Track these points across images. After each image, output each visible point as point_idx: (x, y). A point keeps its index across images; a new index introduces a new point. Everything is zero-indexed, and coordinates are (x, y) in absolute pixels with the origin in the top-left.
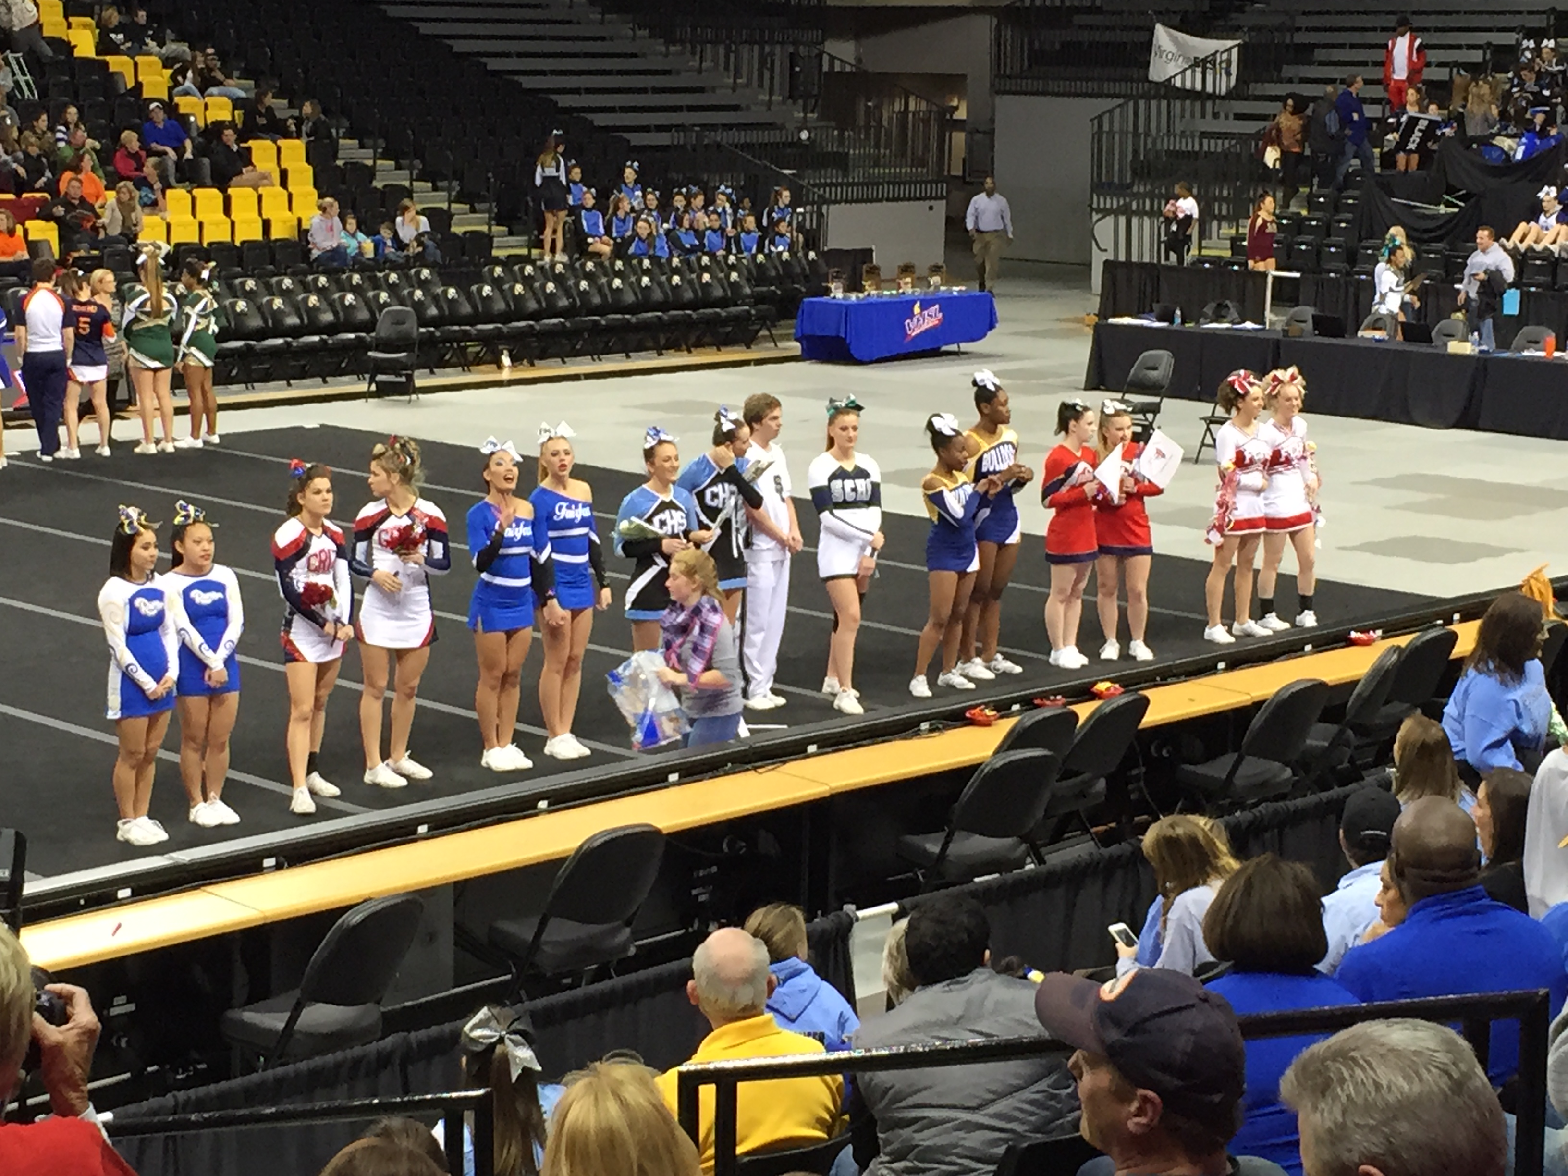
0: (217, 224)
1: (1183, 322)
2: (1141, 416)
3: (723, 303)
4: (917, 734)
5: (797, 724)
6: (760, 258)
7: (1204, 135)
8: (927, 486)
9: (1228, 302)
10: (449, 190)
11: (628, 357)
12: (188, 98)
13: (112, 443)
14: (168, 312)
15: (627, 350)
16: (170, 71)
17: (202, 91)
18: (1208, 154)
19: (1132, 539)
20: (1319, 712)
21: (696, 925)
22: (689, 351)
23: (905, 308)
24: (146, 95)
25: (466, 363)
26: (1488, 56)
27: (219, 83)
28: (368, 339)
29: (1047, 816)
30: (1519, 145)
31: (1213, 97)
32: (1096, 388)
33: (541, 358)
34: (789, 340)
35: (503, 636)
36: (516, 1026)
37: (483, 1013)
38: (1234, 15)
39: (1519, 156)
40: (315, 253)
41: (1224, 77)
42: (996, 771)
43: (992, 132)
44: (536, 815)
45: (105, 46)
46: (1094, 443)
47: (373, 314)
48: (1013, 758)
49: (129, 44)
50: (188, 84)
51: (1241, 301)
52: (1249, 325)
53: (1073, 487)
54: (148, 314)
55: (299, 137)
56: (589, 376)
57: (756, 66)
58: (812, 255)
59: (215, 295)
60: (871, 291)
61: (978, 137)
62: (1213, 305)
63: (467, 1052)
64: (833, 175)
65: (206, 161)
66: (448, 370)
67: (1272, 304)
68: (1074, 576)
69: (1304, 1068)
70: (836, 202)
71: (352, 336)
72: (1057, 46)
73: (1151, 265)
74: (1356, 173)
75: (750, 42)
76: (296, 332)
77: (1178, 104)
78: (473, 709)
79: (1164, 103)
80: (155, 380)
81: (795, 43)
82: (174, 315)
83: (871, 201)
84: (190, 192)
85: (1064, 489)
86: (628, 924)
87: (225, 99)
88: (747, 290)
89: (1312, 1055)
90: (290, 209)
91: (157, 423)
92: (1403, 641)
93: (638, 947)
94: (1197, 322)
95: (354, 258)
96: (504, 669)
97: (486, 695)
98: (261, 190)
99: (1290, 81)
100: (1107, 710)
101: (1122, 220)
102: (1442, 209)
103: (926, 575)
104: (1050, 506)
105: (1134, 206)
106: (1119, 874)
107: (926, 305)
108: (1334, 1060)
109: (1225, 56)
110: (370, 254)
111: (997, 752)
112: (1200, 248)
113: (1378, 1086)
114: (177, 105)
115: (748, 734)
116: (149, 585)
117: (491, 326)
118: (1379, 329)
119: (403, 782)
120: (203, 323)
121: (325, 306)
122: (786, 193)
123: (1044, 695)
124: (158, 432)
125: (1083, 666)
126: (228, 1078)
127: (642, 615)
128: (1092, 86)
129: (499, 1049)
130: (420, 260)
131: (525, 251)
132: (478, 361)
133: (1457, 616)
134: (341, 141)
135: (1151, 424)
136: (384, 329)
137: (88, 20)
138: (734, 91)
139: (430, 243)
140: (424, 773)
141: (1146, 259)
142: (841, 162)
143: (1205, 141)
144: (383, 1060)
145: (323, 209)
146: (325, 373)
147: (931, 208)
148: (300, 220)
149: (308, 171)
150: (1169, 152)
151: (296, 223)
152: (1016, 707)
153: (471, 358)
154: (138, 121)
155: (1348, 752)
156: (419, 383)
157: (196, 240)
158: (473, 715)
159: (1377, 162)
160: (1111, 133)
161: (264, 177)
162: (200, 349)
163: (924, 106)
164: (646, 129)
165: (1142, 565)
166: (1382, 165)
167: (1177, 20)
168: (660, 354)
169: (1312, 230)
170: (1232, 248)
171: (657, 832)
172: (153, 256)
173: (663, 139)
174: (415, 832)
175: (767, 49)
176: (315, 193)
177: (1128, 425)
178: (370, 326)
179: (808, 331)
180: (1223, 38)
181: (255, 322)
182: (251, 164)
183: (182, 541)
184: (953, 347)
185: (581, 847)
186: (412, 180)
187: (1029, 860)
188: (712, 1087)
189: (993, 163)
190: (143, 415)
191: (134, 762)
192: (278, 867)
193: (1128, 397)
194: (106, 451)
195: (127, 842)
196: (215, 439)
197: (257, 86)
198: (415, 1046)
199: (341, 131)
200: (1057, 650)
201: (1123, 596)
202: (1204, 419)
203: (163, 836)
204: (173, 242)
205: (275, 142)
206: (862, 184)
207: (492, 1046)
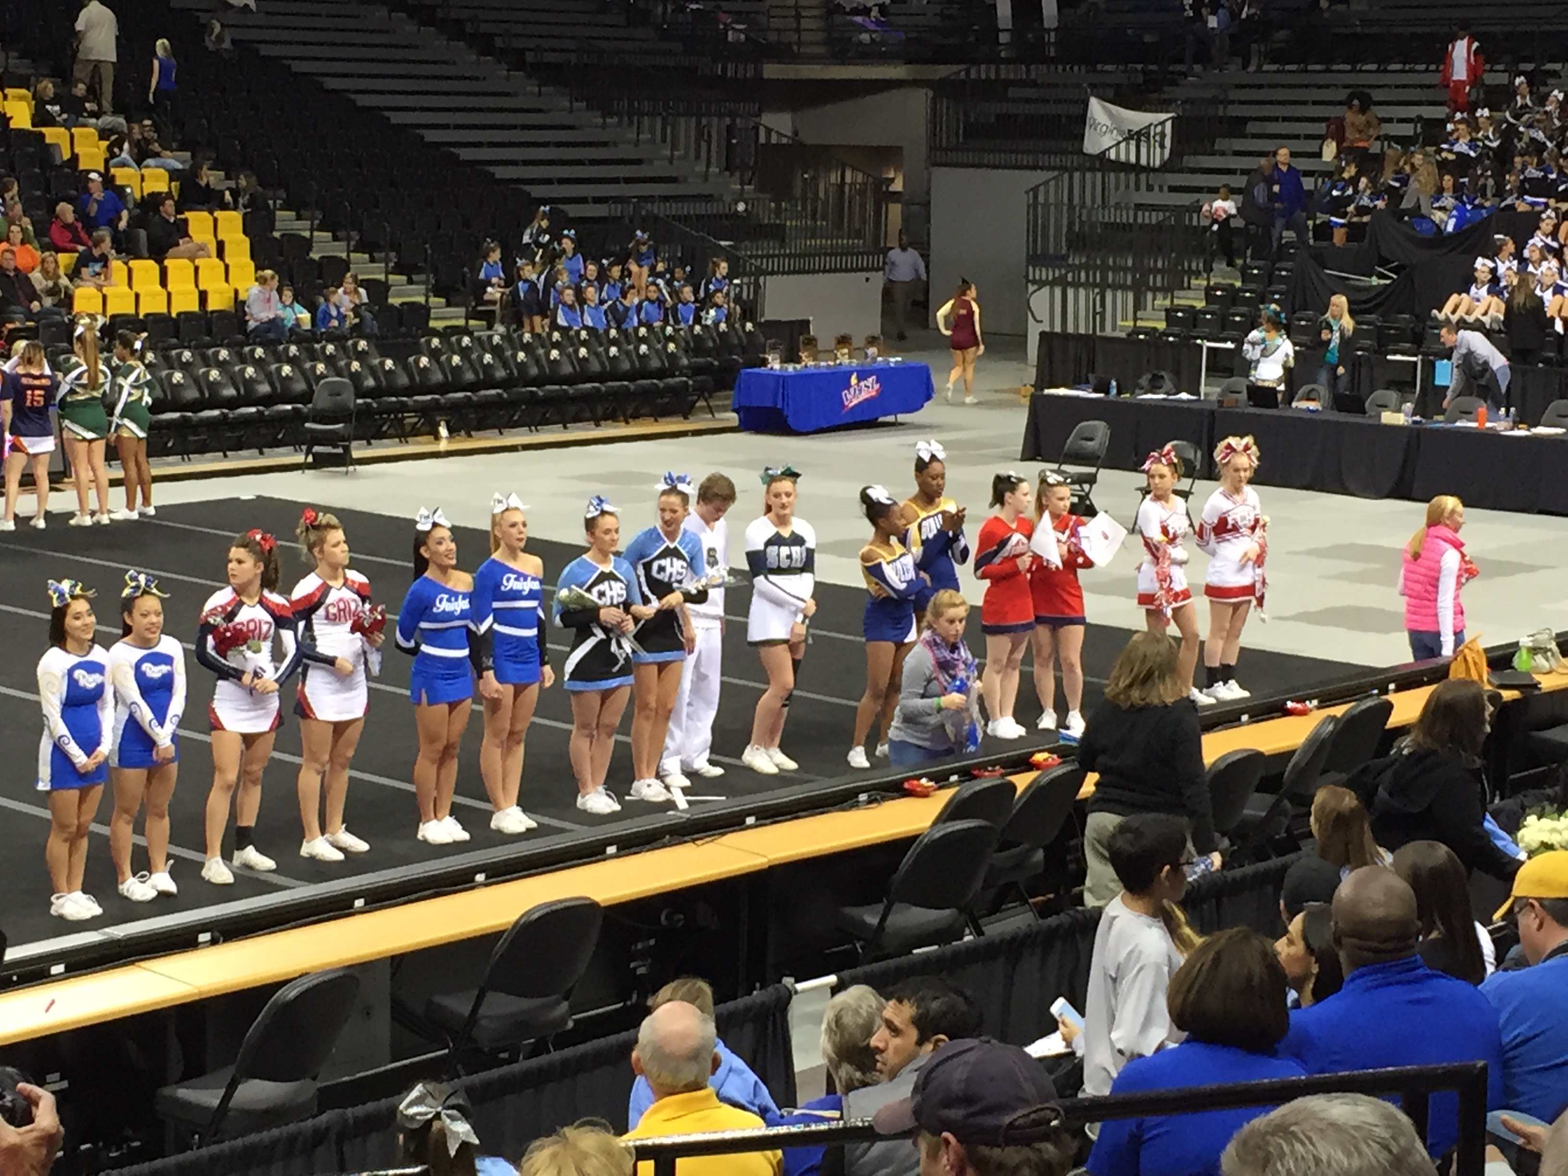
0: (153, 295)
1: (1119, 393)
2: (1077, 487)
3: (661, 374)
4: (856, 805)
5: (734, 796)
6: (697, 328)
7: (1139, 207)
8: (865, 558)
9: (1163, 373)
10: (386, 261)
11: (565, 427)
12: (126, 169)
13: (48, 515)
14: (103, 384)
15: (565, 422)
16: (106, 143)
17: (139, 163)
18: (1142, 226)
19: (1067, 610)
20: (1256, 782)
21: (635, 997)
22: (627, 423)
23: (841, 379)
24: (82, 167)
25: (403, 434)
26: (1419, 130)
27: (157, 155)
28: (305, 410)
29: (987, 885)
30: (1450, 217)
31: (1148, 169)
32: (1033, 459)
33: (479, 430)
34: (725, 411)
35: (445, 707)
36: (453, 1101)
37: (418, 1090)
38: (1166, 88)
39: (1450, 228)
40: (252, 324)
41: (1158, 150)
42: (934, 841)
43: (927, 205)
44: (472, 888)
45: (41, 118)
46: (1030, 511)
47: (310, 385)
48: (950, 830)
49: (65, 116)
50: (125, 155)
51: (1177, 373)
52: (1184, 396)
53: (1006, 559)
54: (84, 386)
55: (235, 209)
56: (527, 447)
57: (693, 138)
58: (749, 326)
59: (149, 366)
60: (808, 362)
61: (914, 208)
62: (1149, 376)
63: (402, 1129)
64: (771, 247)
65: (143, 233)
66: (385, 441)
67: (1207, 376)
68: (1010, 646)
69: (1245, 1143)
70: (772, 273)
71: (289, 407)
72: (993, 119)
73: (1086, 337)
74: (1290, 245)
75: (687, 114)
76: (232, 403)
77: (1112, 175)
78: (411, 781)
79: (1099, 175)
80: (90, 452)
81: (733, 115)
82: (107, 387)
83: (808, 272)
84: (126, 263)
85: (997, 560)
86: (566, 998)
87: (162, 171)
88: (685, 361)
89: (1252, 1131)
90: (227, 280)
91: (92, 494)
92: (1339, 711)
93: (576, 1022)
94: (1132, 393)
95: (291, 330)
96: (445, 742)
97: (424, 768)
98: (197, 262)
99: (1223, 154)
100: (1046, 779)
101: (1058, 292)
102: (1375, 281)
103: (864, 644)
104: (983, 577)
105: (1070, 277)
106: (1058, 945)
107: (863, 375)
108: (1273, 1134)
109: (1159, 129)
110: (307, 325)
111: (935, 823)
112: (1135, 319)
113: (1317, 1161)
114: (113, 177)
115: (686, 806)
116: (89, 658)
117: (429, 397)
118: (1313, 400)
119: (339, 856)
120: (137, 394)
121: (262, 377)
122: (724, 265)
123: (983, 766)
124: (93, 504)
125: (1021, 737)
126: (164, 1157)
127: (579, 686)
128: (1026, 159)
129: (436, 1125)
130: (358, 331)
131: (461, 322)
132: (415, 432)
133: (1392, 686)
134: (278, 213)
135: (1088, 494)
136: (322, 400)
137: (23, 91)
138: (671, 163)
139: (368, 315)
140: (361, 846)
141: (1082, 331)
142: (777, 233)
143: (1140, 213)
144: (319, 1137)
145: (262, 281)
146: (262, 445)
147: (867, 280)
148: (236, 292)
149: (245, 243)
150: (1106, 225)
151: (232, 295)
152: (954, 778)
153: (408, 429)
154: (73, 192)
155: (1285, 822)
156: (356, 454)
157: (133, 311)
158: (412, 788)
159: (1311, 234)
160: (1047, 205)
161: (202, 248)
162: (133, 420)
163: (860, 178)
164: (583, 200)
165: (1076, 635)
166: (1315, 238)
167: (1111, 93)
168: (598, 425)
169: (1247, 302)
170: (1167, 320)
171: (593, 906)
172: (89, 328)
173: (601, 211)
174: (351, 906)
175: (704, 121)
176: (252, 264)
177: (1065, 496)
178: (306, 397)
179: (745, 403)
180: (1156, 111)
181: (192, 394)
182: (188, 235)
183: (130, 613)
184: (890, 419)
185: (517, 922)
186: (349, 252)
187: (967, 931)
188: (651, 1164)
189: (929, 234)
190: (77, 486)
191: (65, 835)
192: (214, 942)
193: (1065, 467)
194: (41, 524)
195: (61, 917)
196: (151, 511)
197: (193, 157)
198: (351, 1121)
199: (279, 202)
200: (995, 720)
201: (1058, 667)
202: (1140, 489)
203: (97, 910)
204: (109, 314)
205: (211, 213)
206: (800, 256)
207: (429, 1123)
